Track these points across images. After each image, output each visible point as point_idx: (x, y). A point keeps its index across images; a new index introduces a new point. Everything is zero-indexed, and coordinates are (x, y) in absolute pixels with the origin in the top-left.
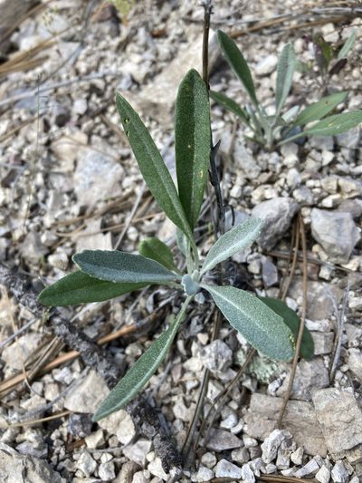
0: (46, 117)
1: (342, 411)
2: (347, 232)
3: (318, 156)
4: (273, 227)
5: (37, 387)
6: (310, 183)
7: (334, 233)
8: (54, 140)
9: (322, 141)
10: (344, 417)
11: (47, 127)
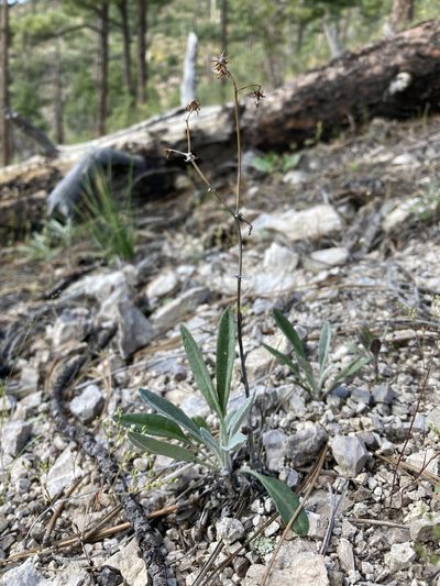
0: (169, 375)
1: (310, 566)
2: (353, 448)
3: (354, 406)
4: (302, 444)
5: (88, 547)
6: (341, 421)
7: (343, 448)
8: (170, 390)
9: (359, 396)
10: (311, 572)
11: (167, 381)
